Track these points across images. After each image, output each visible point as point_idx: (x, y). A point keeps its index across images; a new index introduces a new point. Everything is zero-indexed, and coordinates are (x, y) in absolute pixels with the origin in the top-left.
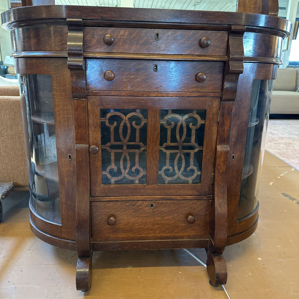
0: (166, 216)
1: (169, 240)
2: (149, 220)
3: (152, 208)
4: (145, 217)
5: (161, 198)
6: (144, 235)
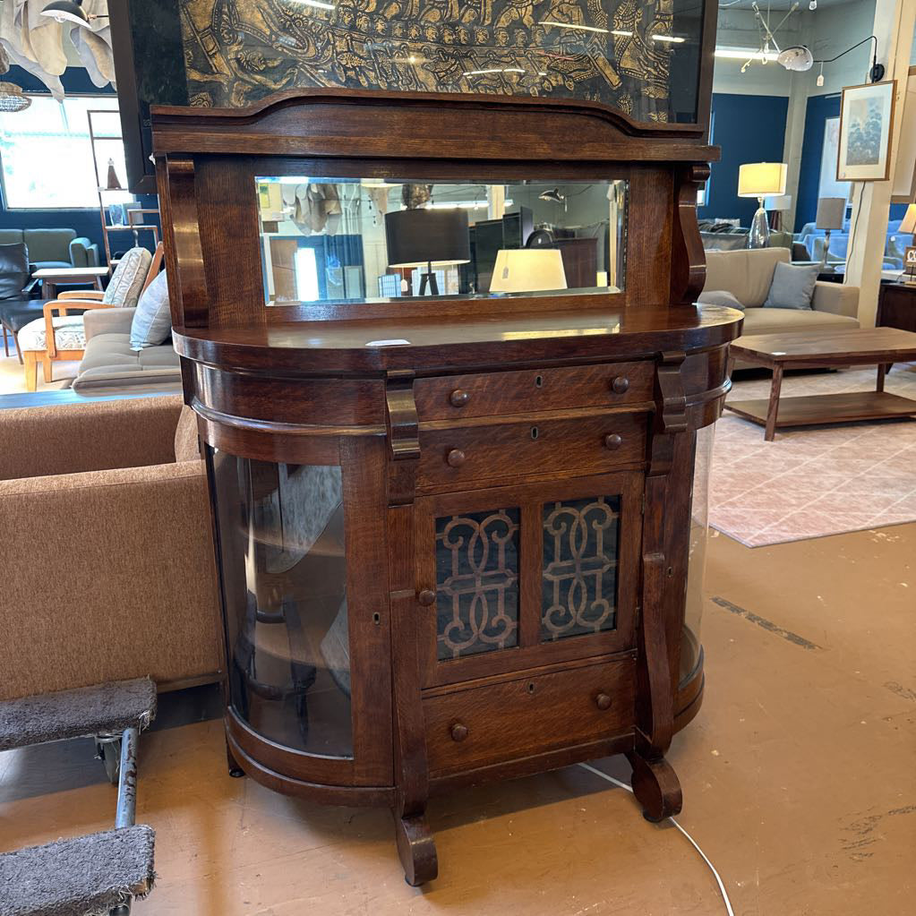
0: (555, 705)
1: (564, 749)
2: (527, 716)
3: (531, 692)
4: (518, 712)
5: (548, 669)
6: (518, 749)
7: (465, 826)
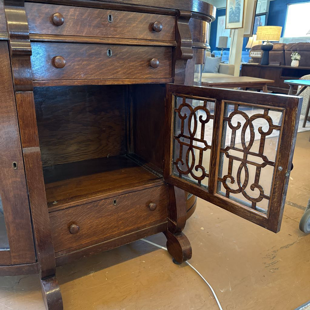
0: (129, 209)
1: (133, 233)
2: (113, 217)
3: (115, 204)
4: (108, 215)
5: (124, 192)
6: (109, 235)
7: (83, 277)
